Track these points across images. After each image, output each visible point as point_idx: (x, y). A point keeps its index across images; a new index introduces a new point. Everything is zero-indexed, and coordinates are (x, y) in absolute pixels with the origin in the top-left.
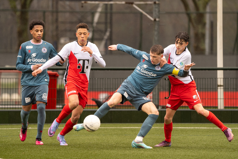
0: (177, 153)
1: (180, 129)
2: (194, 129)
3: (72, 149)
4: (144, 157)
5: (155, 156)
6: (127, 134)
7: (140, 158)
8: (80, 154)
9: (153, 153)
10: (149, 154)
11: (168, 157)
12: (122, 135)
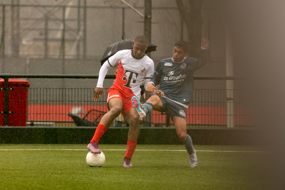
0: (184, 182)
1: (182, 152)
2: (199, 152)
3: (53, 176)
4: (144, 186)
5: (157, 185)
6: (117, 157)
7: (139, 188)
8: (64, 182)
9: (154, 181)
10: (149, 183)
11: (173, 186)
12: (112, 159)
